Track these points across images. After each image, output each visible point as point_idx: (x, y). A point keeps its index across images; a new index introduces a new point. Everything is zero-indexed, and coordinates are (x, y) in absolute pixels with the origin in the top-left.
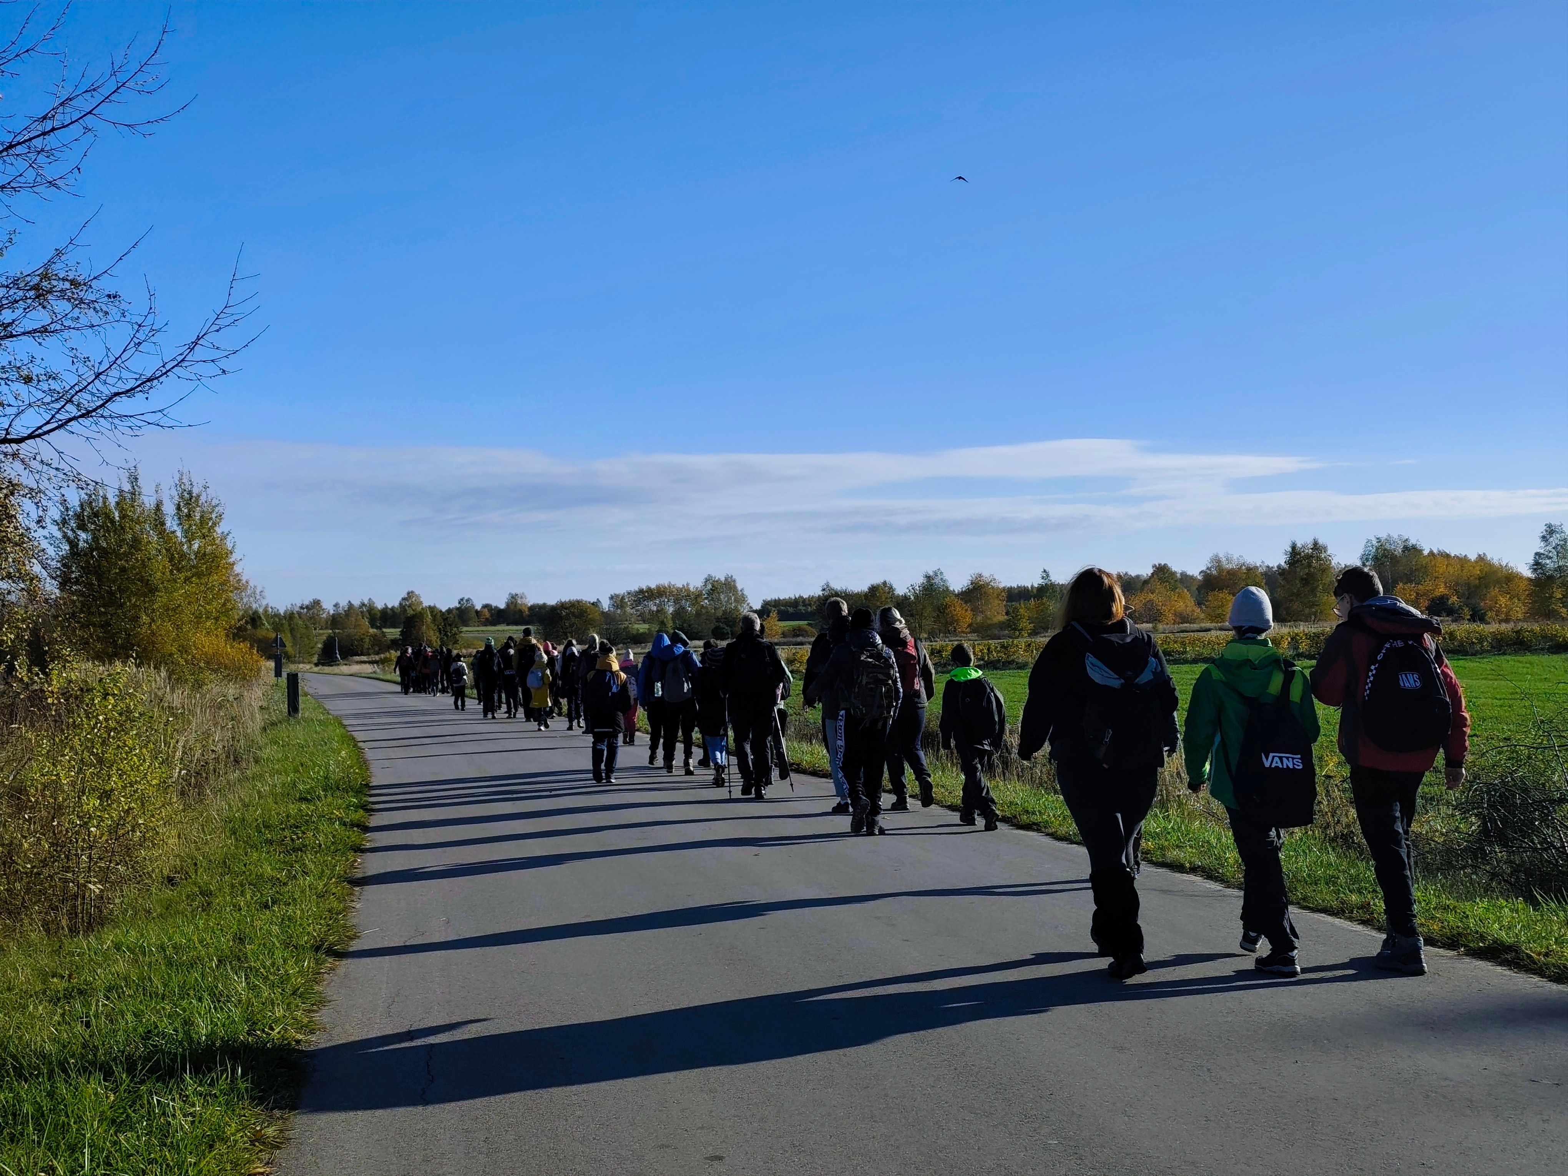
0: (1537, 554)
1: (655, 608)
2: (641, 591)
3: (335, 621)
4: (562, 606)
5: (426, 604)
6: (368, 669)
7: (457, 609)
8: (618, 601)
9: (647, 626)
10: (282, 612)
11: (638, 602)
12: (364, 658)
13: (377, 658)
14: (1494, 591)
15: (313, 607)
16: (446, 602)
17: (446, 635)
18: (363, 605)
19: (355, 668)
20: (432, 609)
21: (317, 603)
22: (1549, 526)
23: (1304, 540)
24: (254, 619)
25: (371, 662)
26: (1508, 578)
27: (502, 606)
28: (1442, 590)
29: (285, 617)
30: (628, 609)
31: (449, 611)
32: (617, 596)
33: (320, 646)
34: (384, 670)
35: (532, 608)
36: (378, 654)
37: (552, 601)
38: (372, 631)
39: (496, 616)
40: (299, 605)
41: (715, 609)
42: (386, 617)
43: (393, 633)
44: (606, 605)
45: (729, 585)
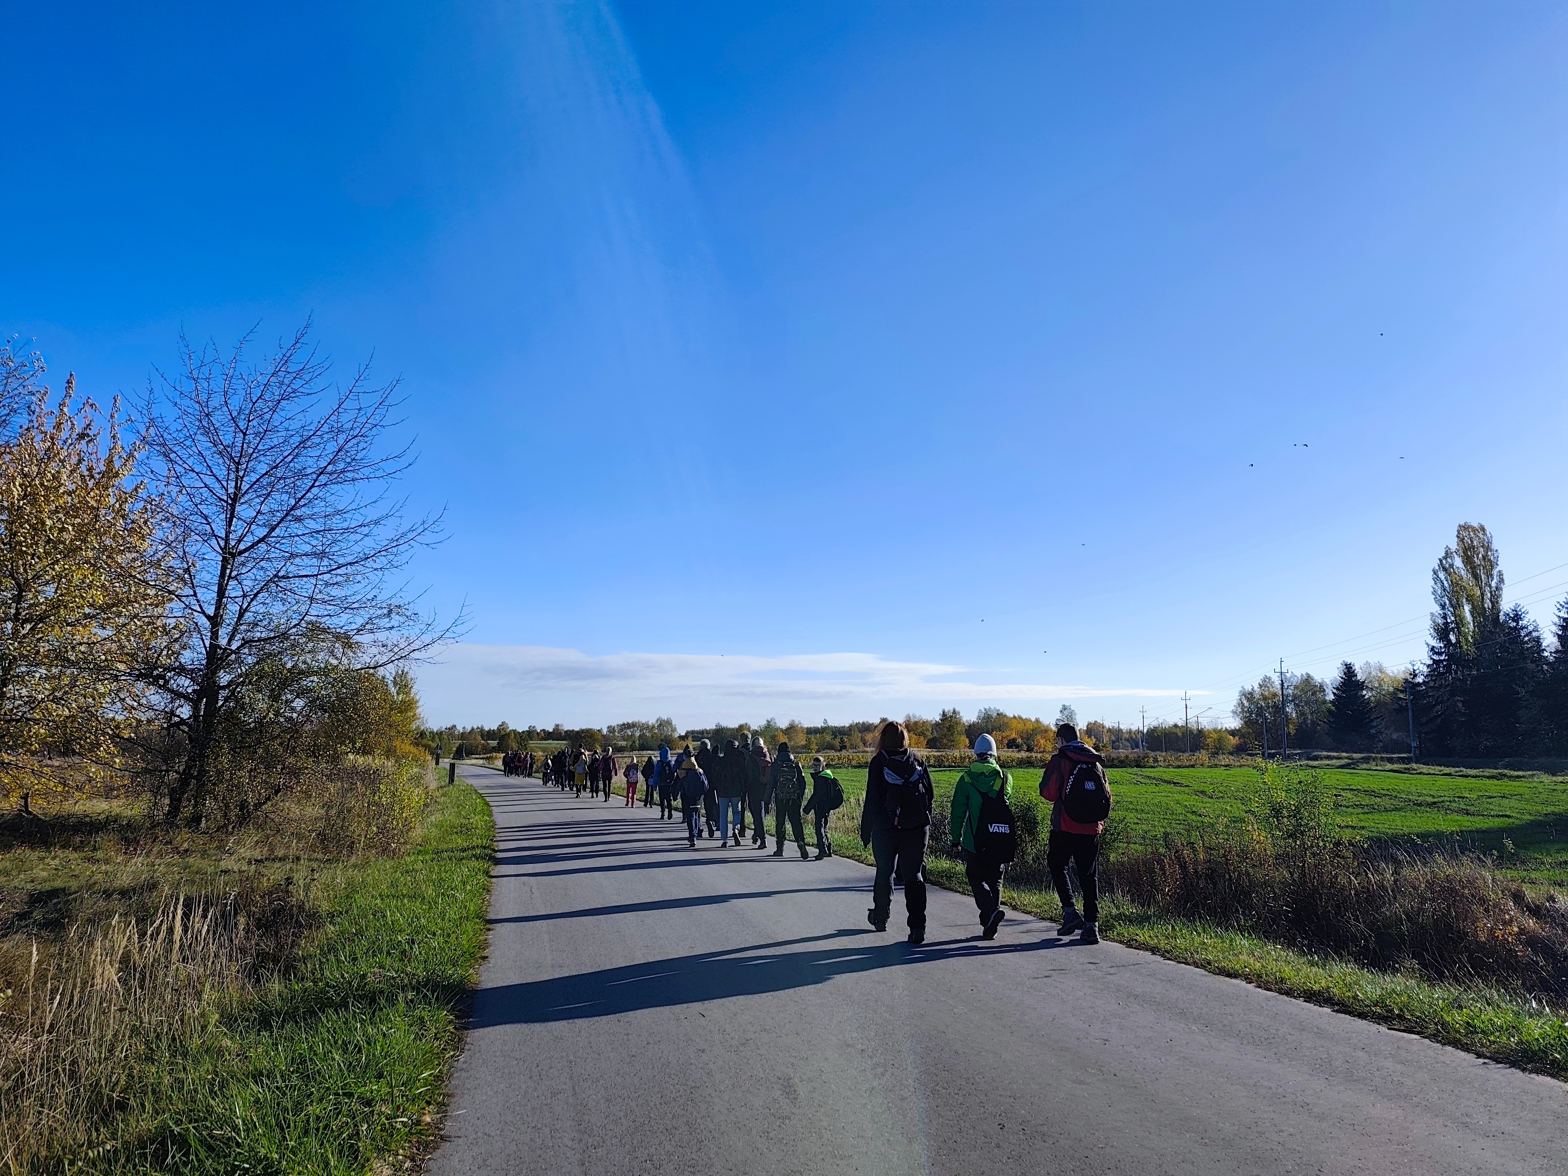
0: (1057, 720)
1: (630, 734)
2: (624, 724)
3: (463, 736)
4: (582, 731)
5: (511, 728)
6: (481, 762)
7: (527, 731)
8: (611, 729)
9: (625, 743)
10: (435, 731)
11: (622, 730)
12: (478, 756)
13: (485, 756)
14: (1039, 737)
15: (452, 728)
16: (522, 727)
17: (521, 745)
18: (478, 728)
19: (474, 761)
20: (514, 731)
21: (454, 726)
22: (1064, 706)
23: (949, 709)
24: (422, 734)
25: (481, 759)
26: (1046, 730)
27: (551, 730)
28: (1014, 736)
29: (437, 734)
30: (616, 734)
31: (523, 732)
32: (611, 726)
33: (454, 749)
34: (489, 763)
35: (566, 732)
36: (485, 754)
37: (577, 729)
38: (483, 742)
39: (548, 735)
40: (444, 727)
41: (661, 734)
42: (489, 735)
43: (493, 743)
44: (605, 731)
45: (669, 723)
